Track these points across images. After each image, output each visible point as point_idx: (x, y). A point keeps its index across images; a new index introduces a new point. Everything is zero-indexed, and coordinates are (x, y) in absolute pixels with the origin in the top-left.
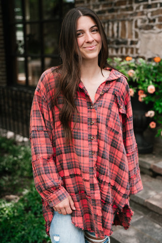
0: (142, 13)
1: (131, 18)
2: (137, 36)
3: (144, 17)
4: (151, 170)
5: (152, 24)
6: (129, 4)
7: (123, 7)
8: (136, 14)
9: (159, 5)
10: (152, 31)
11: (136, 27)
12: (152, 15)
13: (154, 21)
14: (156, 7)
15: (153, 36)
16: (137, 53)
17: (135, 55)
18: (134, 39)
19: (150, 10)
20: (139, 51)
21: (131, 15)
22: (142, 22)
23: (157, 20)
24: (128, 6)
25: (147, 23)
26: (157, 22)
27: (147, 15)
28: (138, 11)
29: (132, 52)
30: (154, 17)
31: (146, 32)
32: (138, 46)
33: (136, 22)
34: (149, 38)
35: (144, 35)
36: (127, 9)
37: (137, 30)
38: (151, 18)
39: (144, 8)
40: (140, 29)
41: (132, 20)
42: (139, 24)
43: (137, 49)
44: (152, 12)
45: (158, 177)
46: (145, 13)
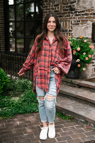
0: (74, 18)
1: (69, 20)
2: (72, 28)
3: (75, 20)
4: (78, 85)
5: (78, 23)
6: (68, 14)
7: (66, 15)
8: (72, 18)
9: (81, 15)
10: (78, 26)
11: (72, 24)
12: (78, 19)
13: (79, 21)
14: (80, 16)
15: (79, 28)
16: (72, 35)
17: (71, 36)
18: (70, 29)
19: (78, 17)
20: (73, 35)
21: (69, 19)
22: (74, 22)
23: (81, 21)
24: (68, 15)
25: (76, 22)
26: (81, 22)
27: (76, 19)
28: (72, 17)
29: (70, 35)
30: (79, 20)
31: (76, 26)
32: (72, 32)
33: (72, 21)
34: (77, 29)
35: (75, 28)
36: (67, 16)
37: (72, 25)
38: (78, 20)
39: (75, 16)
40: (73, 25)
41: (70, 21)
42: (73, 22)
43: (72, 34)
44: (78, 18)
45: (81, 88)
46: (76, 18)
